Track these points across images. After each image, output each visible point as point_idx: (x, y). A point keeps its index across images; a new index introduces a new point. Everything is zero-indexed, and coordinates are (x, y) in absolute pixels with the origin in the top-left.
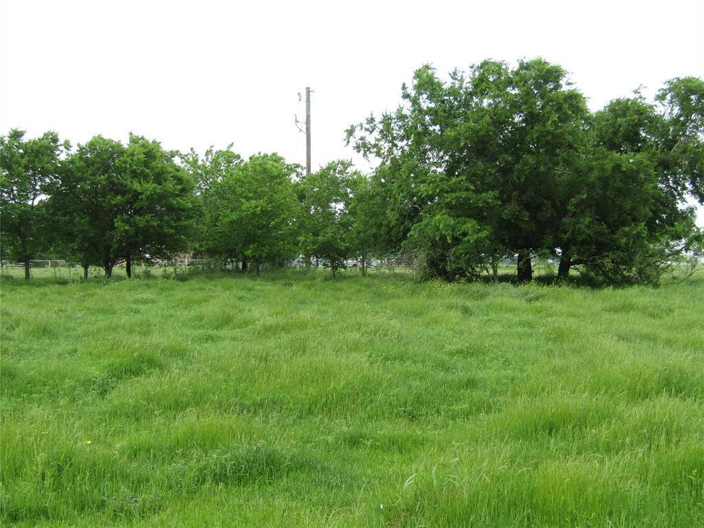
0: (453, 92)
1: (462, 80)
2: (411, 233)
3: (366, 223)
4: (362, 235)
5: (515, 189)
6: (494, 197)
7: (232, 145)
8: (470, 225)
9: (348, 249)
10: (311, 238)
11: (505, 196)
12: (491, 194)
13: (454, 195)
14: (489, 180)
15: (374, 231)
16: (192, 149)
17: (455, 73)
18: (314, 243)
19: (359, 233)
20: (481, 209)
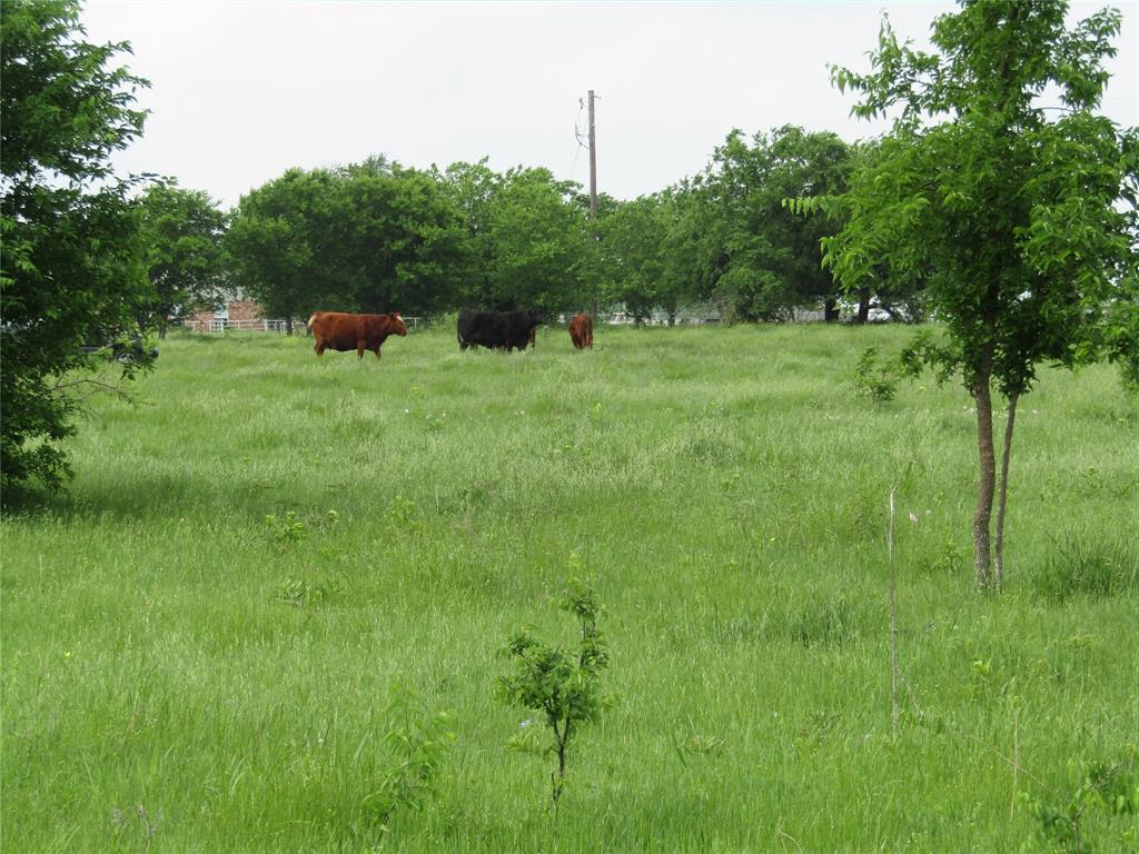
0: (755, 153)
1: (765, 142)
2: (720, 282)
3: (675, 270)
4: (672, 282)
5: (805, 244)
6: (789, 253)
7: (486, 160)
8: (768, 276)
9: (654, 298)
10: (614, 286)
11: (798, 251)
12: (785, 250)
13: (755, 251)
14: (783, 237)
15: (685, 278)
16: (433, 165)
17: (758, 136)
18: (617, 290)
19: (670, 280)
20: (778, 263)
